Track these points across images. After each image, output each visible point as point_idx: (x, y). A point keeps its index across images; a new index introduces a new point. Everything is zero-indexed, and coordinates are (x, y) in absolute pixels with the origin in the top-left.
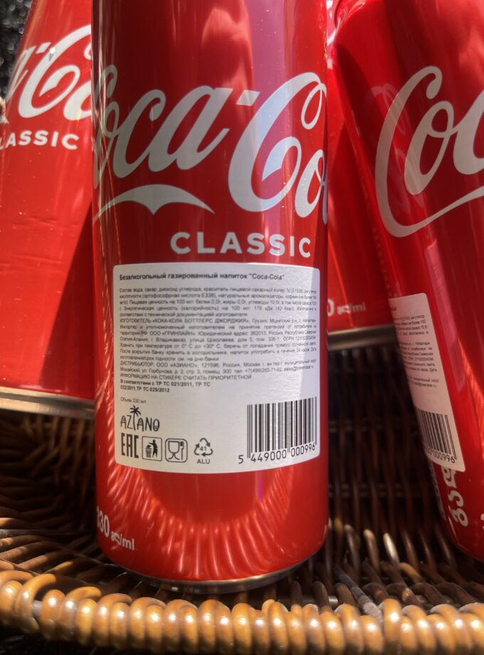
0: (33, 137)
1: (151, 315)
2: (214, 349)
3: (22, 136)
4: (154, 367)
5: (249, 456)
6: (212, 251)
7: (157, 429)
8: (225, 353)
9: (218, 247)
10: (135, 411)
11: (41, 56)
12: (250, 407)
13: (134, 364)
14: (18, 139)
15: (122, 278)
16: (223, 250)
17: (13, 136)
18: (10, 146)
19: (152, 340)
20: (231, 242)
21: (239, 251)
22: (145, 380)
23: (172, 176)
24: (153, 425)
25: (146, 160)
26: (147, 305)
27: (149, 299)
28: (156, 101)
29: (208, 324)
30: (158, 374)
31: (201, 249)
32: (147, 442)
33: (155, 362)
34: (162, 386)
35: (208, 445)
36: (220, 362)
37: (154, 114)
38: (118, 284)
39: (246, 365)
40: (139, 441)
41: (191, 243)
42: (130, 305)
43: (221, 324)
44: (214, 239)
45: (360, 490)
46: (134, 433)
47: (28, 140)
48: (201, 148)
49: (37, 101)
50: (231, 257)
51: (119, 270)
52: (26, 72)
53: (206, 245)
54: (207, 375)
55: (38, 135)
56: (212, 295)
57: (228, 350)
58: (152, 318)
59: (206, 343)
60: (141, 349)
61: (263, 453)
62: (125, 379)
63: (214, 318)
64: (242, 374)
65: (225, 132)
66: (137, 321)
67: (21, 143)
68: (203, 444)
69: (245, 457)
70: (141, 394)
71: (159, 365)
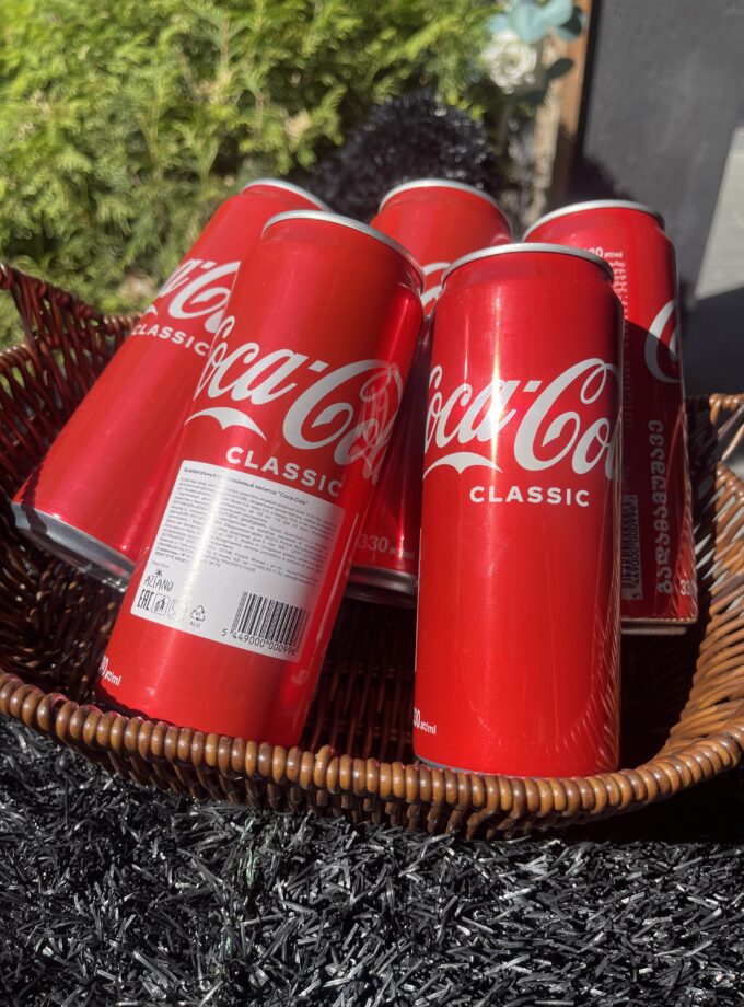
0: (172, 335)
1: (196, 502)
2: (233, 540)
3: (164, 330)
4: (184, 542)
5: (232, 631)
6: (255, 466)
7: (169, 590)
8: (240, 545)
9: (261, 466)
10: (159, 573)
11: (205, 271)
12: (245, 594)
13: (171, 536)
14: (160, 331)
15: (186, 470)
16: (264, 469)
17: (156, 327)
18: (151, 335)
19: (190, 520)
20: (272, 465)
21: (276, 473)
22: (174, 550)
23: (244, 406)
24: (167, 586)
25: (231, 390)
26: (196, 494)
27: (199, 490)
28: (252, 351)
29: (233, 519)
30: (184, 548)
31: (248, 463)
32: (159, 598)
33: (186, 537)
34: (184, 557)
35: (203, 612)
36: (234, 551)
37: (248, 360)
38: (181, 474)
39: (253, 560)
40: (153, 596)
41: (243, 457)
42: (184, 492)
43: (244, 523)
44: (260, 459)
45: (357, 728)
46: (151, 589)
47: (168, 335)
48: (272, 392)
49: (187, 307)
50: (269, 475)
51: (186, 464)
52: (187, 279)
53: (253, 461)
54: (220, 558)
55: (177, 334)
56: (245, 499)
57: (243, 544)
58: (196, 505)
59: (228, 533)
60: (180, 526)
61: (244, 634)
62: (160, 546)
63: (240, 516)
64: (247, 566)
65: (293, 385)
66: (184, 504)
67: (161, 336)
68: (200, 610)
69: (228, 632)
70: (167, 561)
71: (188, 541)
